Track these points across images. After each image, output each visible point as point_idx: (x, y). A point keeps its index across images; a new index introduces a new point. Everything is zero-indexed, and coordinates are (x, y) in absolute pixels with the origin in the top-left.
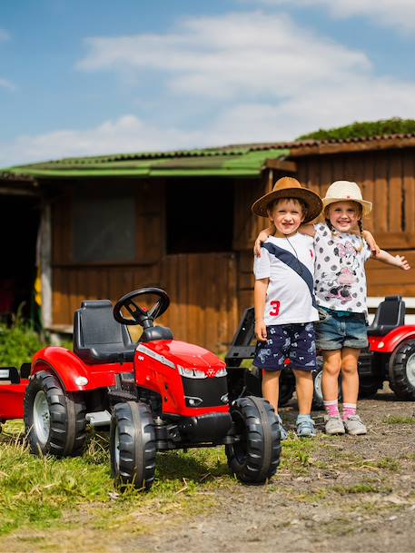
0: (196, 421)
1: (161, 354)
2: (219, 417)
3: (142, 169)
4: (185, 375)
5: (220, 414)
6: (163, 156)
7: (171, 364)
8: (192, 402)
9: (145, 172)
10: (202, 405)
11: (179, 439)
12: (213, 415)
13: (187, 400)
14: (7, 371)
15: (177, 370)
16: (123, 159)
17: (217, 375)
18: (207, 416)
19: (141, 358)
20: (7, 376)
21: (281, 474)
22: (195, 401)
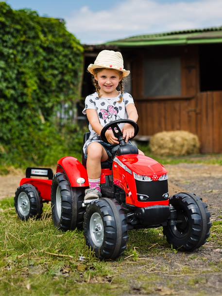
0: (144, 211)
1: (124, 164)
2: (160, 209)
3: (182, 40)
4: (137, 179)
5: (161, 206)
6: (196, 31)
7: (129, 171)
8: (142, 198)
9: (184, 41)
10: (148, 200)
11: (136, 222)
12: (157, 207)
13: (139, 196)
14: (46, 171)
15: (132, 175)
16: (172, 34)
17: (160, 180)
18: (152, 207)
19: (116, 166)
20: (46, 174)
21: (207, 245)
22: (144, 197)
